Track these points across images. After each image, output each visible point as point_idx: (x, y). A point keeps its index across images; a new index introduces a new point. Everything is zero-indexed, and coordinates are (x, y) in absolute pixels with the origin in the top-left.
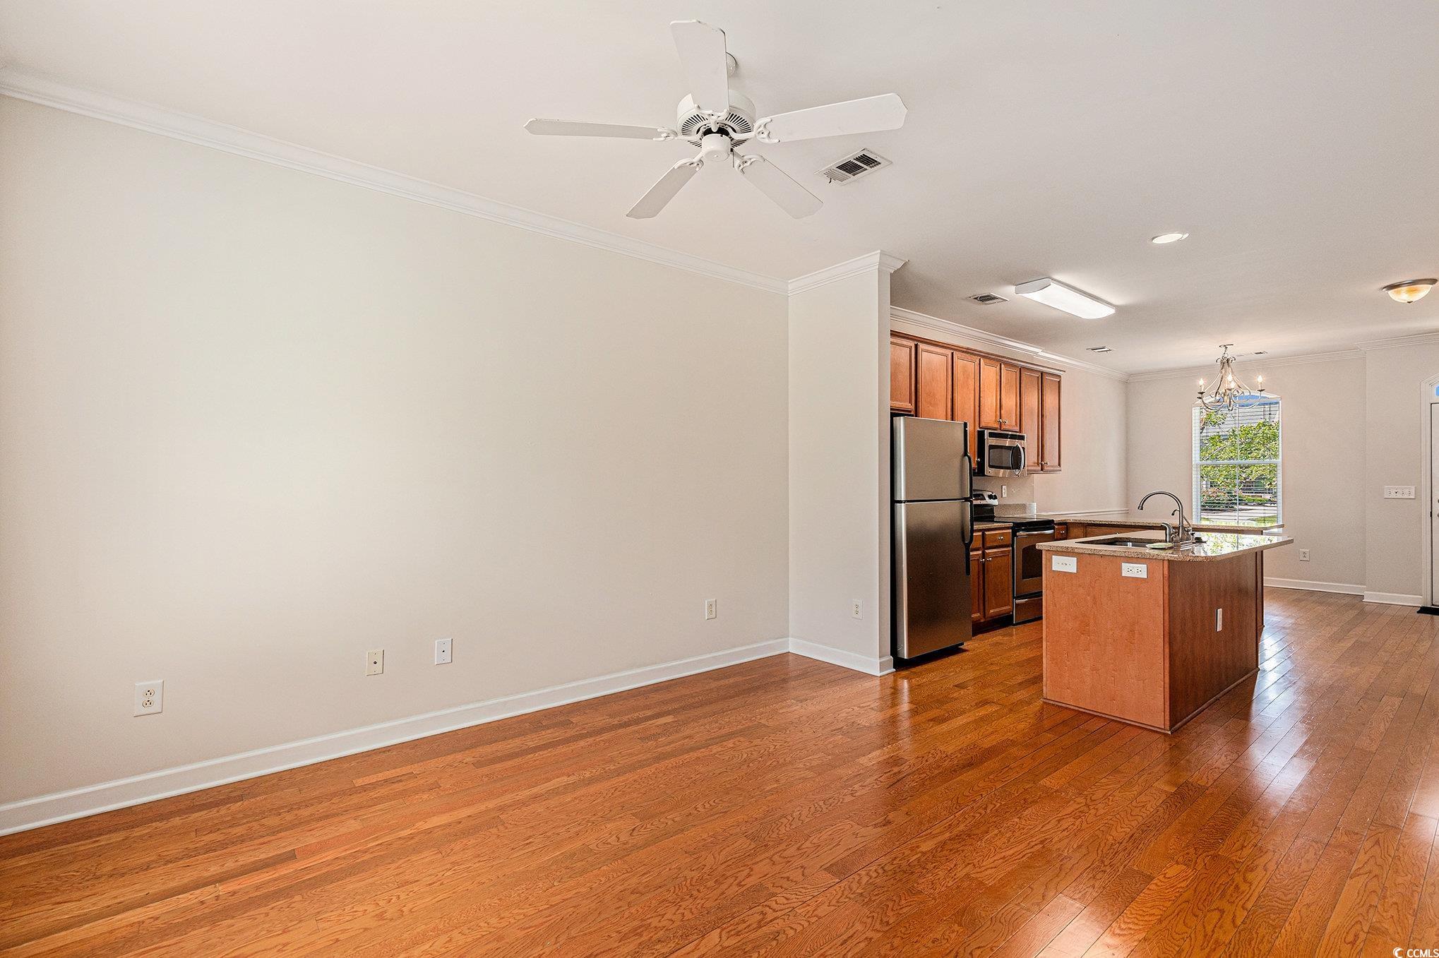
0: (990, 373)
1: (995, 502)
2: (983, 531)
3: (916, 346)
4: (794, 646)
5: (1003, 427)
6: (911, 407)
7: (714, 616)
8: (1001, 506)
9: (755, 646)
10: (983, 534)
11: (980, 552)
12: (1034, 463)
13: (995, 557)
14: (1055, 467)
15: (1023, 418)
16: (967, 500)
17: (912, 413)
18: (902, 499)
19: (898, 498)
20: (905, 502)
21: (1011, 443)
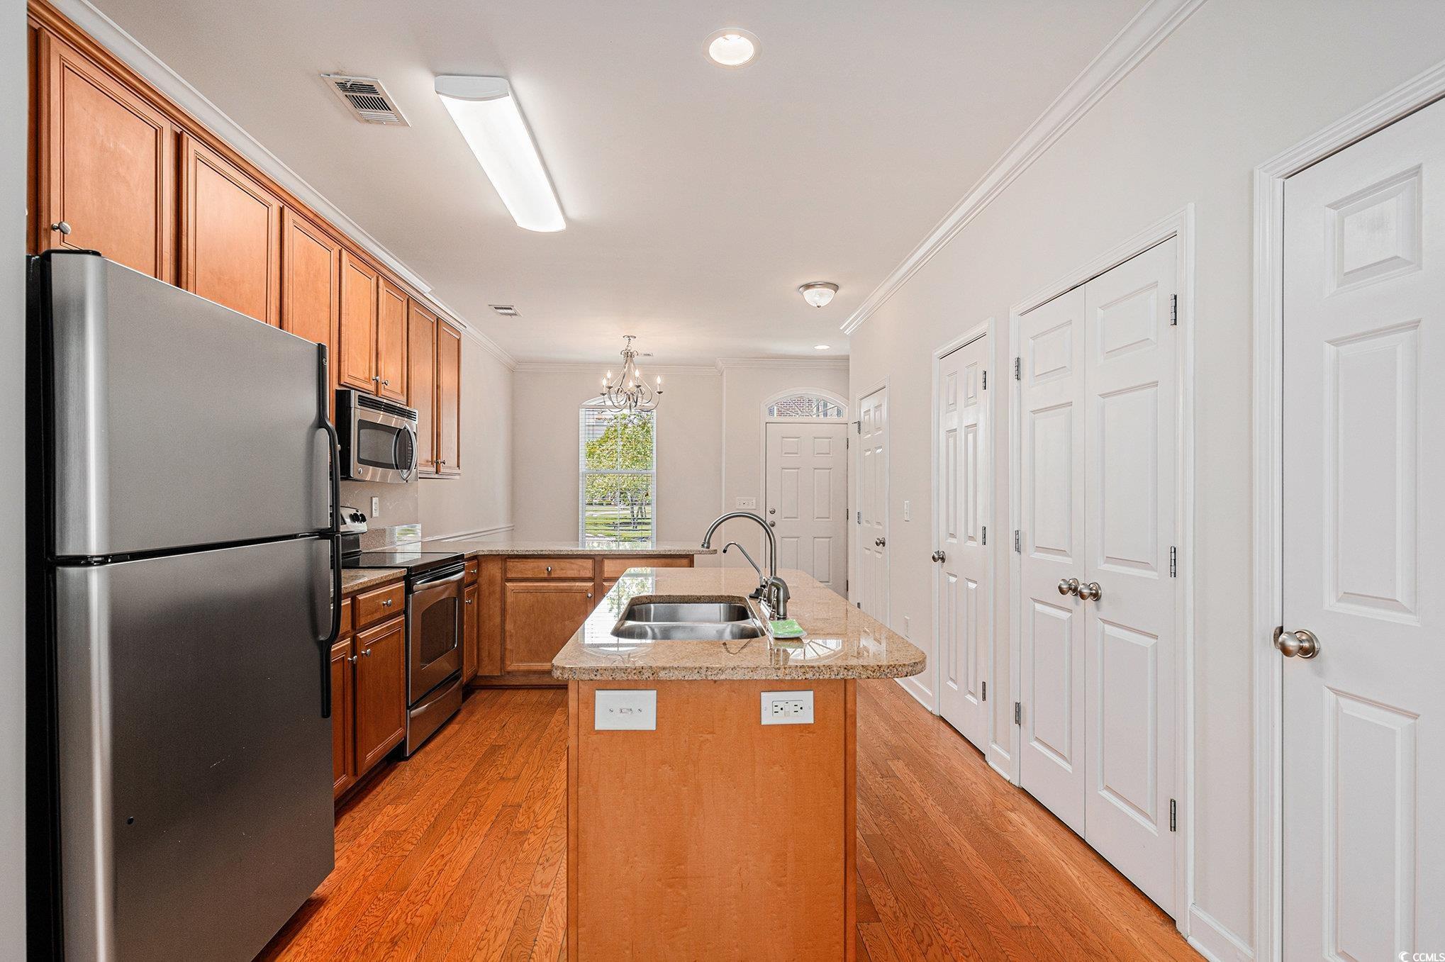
0: (358, 285)
1: (364, 527)
3: (178, 137)
5: (383, 392)
8: (371, 533)
10: (354, 604)
11: (349, 640)
12: (426, 461)
13: (375, 642)
14: (454, 469)
15: (412, 385)
16: (324, 535)
18: (94, 547)
19: (70, 547)
20: (101, 563)
21: (395, 421)
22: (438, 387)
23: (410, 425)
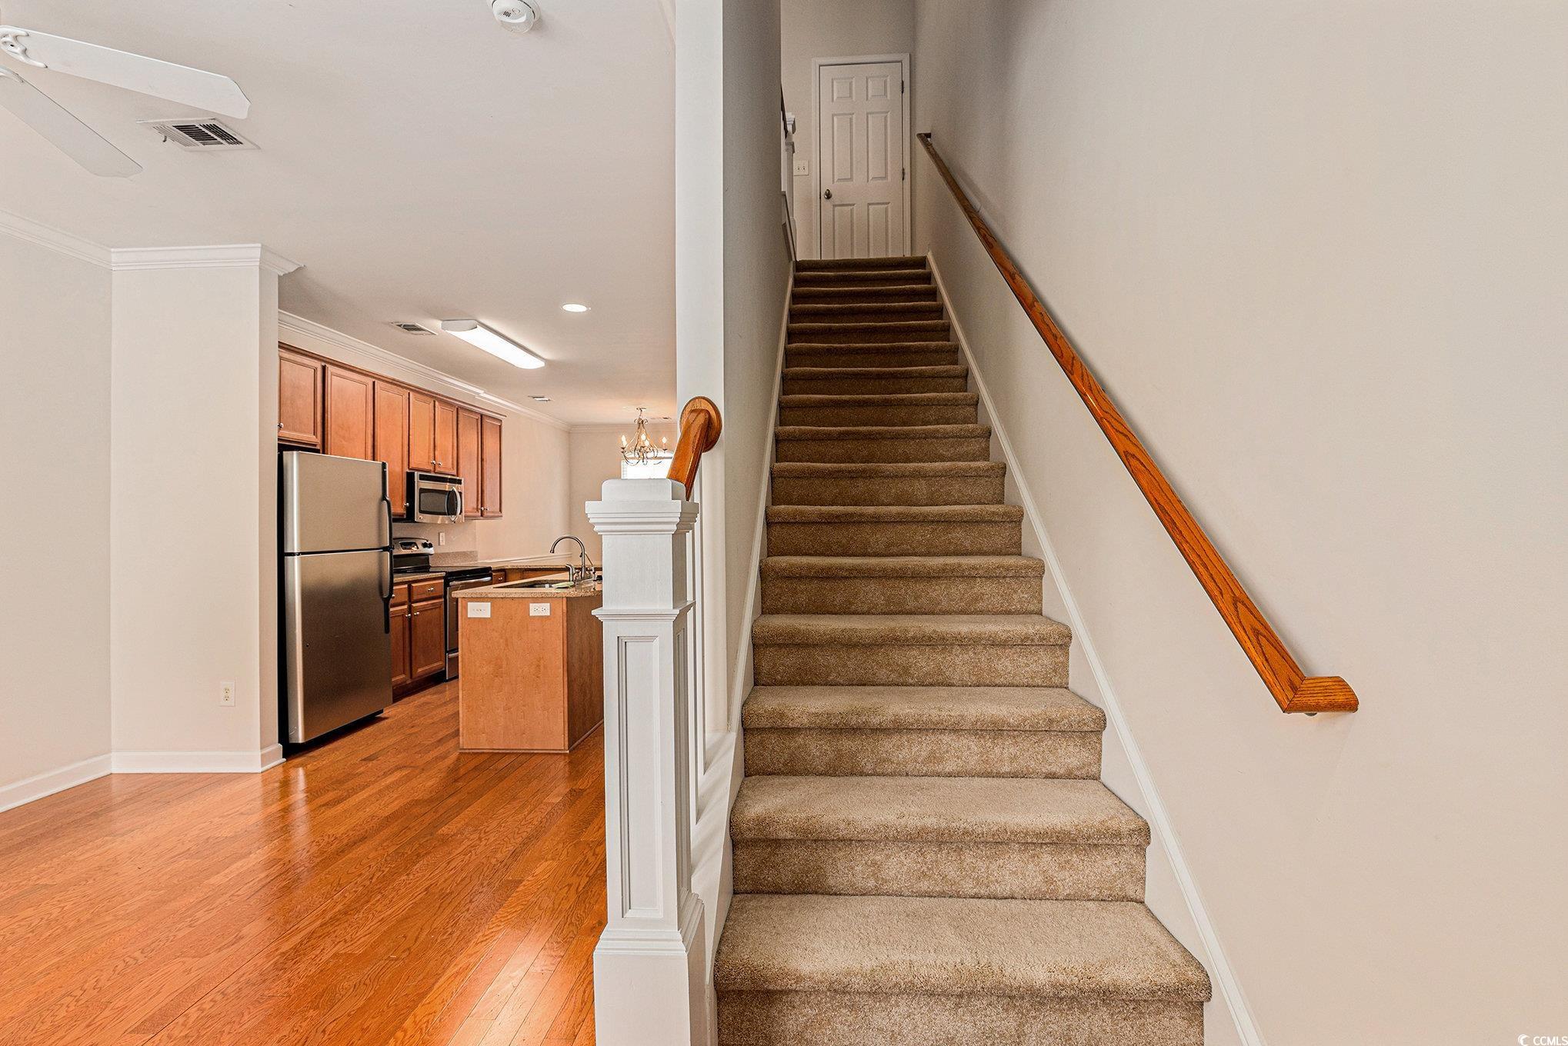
0: (421, 409)
1: (431, 551)
2: (409, 583)
3: (324, 368)
4: (119, 764)
5: (438, 470)
6: (317, 440)
8: (437, 555)
10: (410, 587)
11: (406, 607)
12: (474, 508)
13: (423, 610)
14: (497, 512)
15: (461, 461)
16: (385, 549)
17: (318, 447)
18: (296, 551)
19: (288, 550)
20: (298, 555)
21: (447, 487)
22: (482, 460)
23: (457, 489)
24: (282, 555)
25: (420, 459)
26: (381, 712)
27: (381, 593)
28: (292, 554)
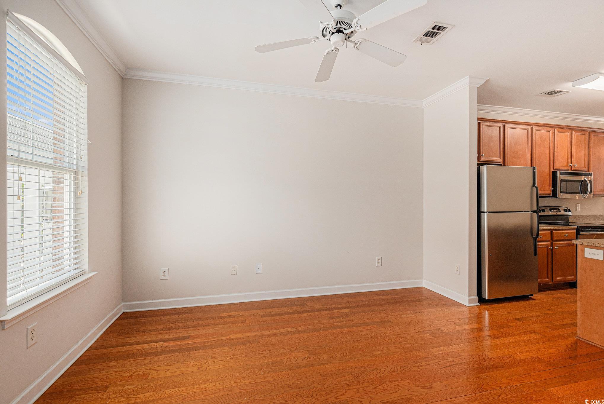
1: (570, 213)
2: (552, 231)
3: (504, 126)
4: (426, 284)
5: (574, 168)
6: (500, 160)
7: (380, 265)
8: (573, 216)
9: (403, 282)
10: (552, 233)
11: (549, 243)
12: (601, 190)
13: (560, 246)
15: (591, 163)
16: (534, 212)
17: (501, 163)
19: (482, 211)
21: (583, 178)
23: (588, 178)
24: (479, 212)
25: (562, 163)
26: (532, 295)
27: (532, 235)
28: (484, 212)
